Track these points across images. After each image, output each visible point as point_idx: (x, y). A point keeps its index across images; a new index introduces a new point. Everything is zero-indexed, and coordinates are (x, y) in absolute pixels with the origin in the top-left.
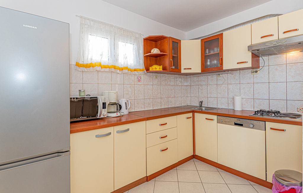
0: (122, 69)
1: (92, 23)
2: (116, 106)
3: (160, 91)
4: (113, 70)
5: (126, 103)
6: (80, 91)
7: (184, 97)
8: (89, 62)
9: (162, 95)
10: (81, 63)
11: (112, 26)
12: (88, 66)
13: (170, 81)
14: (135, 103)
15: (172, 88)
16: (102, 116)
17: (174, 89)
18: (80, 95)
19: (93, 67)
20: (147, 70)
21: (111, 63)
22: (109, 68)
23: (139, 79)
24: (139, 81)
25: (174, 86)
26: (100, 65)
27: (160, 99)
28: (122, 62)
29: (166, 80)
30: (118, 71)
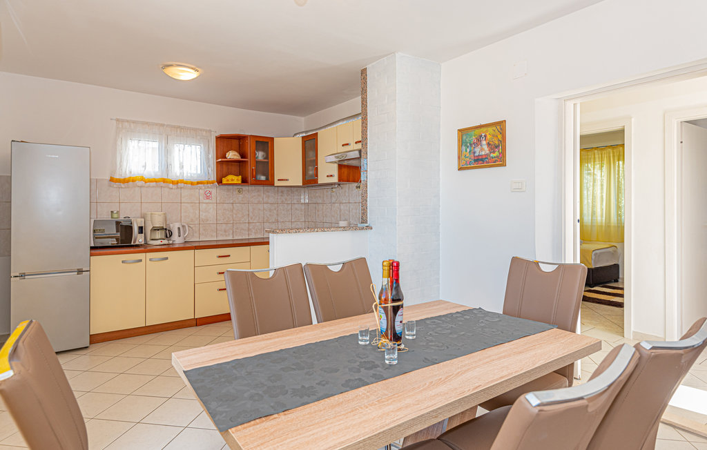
0: (177, 183)
1: (132, 125)
2: (164, 232)
3: (247, 213)
4: (162, 184)
5: (179, 228)
6: (112, 212)
7: (299, 223)
8: (128, 175)
9: (251, 218)
10: (117, 177)
11: (162, 125)
12: (125, 181)
13: (268, 197)
14: (201, 229)
15: (273, 208)
16: (137, 243)
17: (275, 209)
18: (112, 218)
19: (133, 181)
20: (220, 182)
21: (159, 176)
22: (156, 182)
23: (208, 195)
24: (208, 198)
25: (276, 205)
26: (142, 179)
27: (247, 225)
28: (176, 172)
29: (259, 195)
30: (171, 185)
